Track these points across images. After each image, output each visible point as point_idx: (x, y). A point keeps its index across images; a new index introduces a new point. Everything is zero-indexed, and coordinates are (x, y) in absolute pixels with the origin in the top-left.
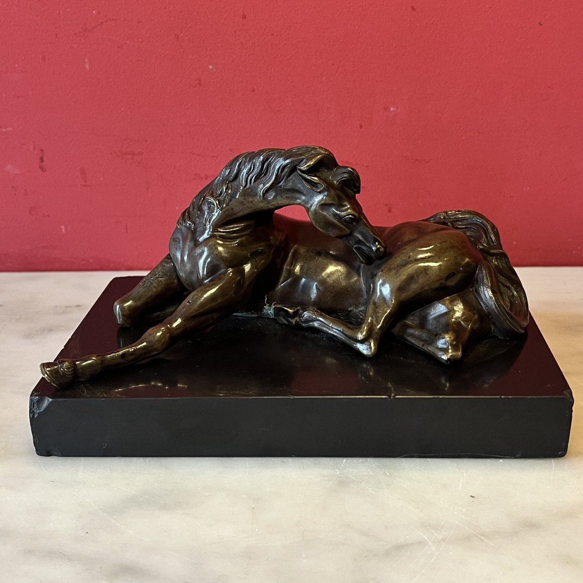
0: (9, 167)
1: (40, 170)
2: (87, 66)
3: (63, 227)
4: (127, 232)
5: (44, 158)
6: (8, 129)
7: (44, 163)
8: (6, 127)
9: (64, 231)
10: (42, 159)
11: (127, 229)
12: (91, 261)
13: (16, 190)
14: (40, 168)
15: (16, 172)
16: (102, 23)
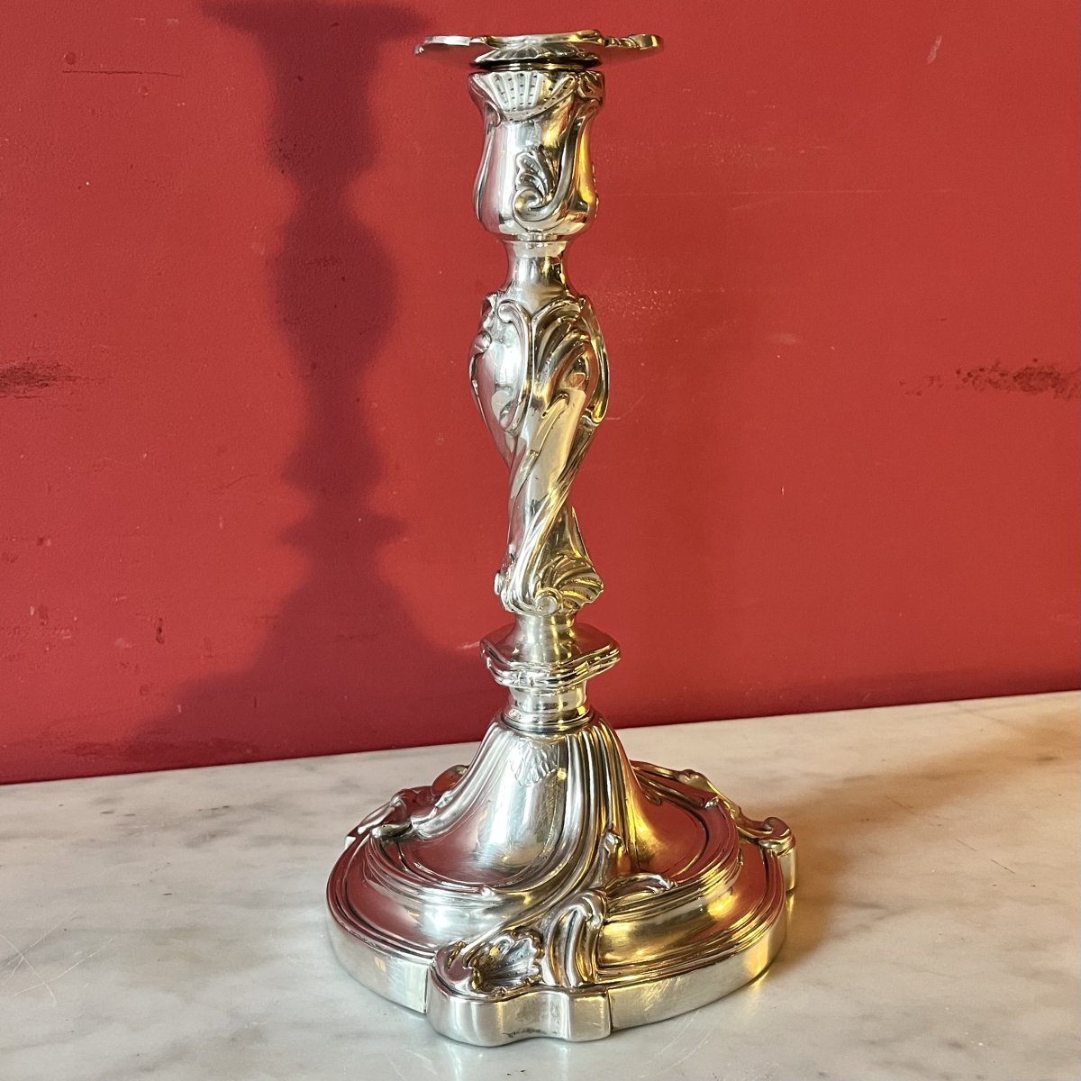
0: (120, 641)
1: (157, 643)
2: (221, 525)
3: (179, 707)
4: (255, 706)
5: (163, 629)
6: (123, 598)
7: (162, 634)
8: (119, 595)
9: (180, 711)
10: (160, 631)
11: (255, 703)
12: (211, 744)
13: (126, 667)
14: (157, 639)
15: (127, 646)
16: (241, 478)
